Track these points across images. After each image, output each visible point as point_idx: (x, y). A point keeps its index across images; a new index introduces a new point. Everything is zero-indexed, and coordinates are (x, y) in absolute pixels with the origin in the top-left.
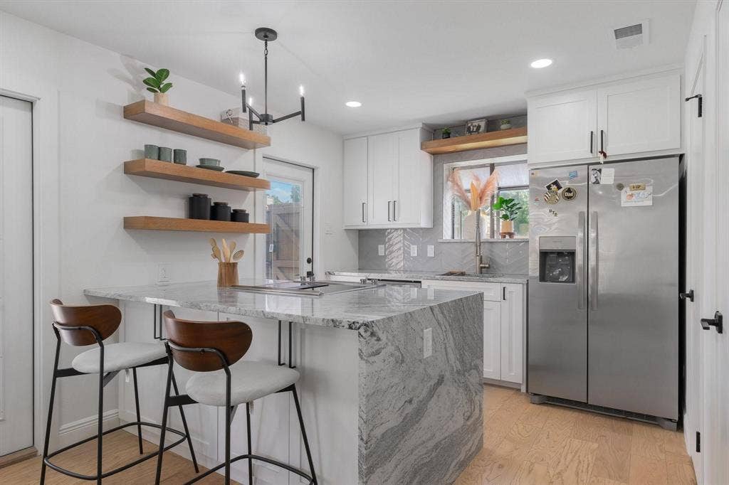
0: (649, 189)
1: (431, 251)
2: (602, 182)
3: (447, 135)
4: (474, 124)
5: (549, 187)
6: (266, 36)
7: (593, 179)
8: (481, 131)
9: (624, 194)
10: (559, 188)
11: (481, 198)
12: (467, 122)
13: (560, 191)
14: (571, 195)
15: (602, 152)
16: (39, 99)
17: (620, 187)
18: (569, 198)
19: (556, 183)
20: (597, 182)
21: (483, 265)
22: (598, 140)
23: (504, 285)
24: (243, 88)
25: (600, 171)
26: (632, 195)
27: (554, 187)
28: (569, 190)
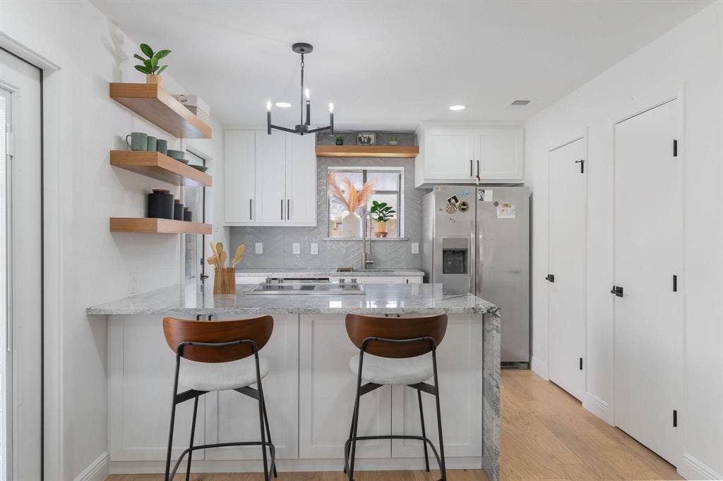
0: (513, 207)
1: (314, 249)
2: (485, 199)
3: (340, 142)
4: (364, 136)
5: (449, 201)
6: (302, 50)
7: (479, 197)
8: (371, 143)
9: (499, 209)
10: (457, 201)
11: (359, 201)
12: (358, 132)
13: (457, 204)
14: (464, 207)
15: (478, 177)
16: (59, 69)
17: (496, 204)
18: (464, 209)
19: (455, 198)
20: (482, 199)
21: (368, 261)
22: (475, 166)
23: (407, 278)
24: (308, 103)
25: (484, 191)
26: (503, 210)
27: (453, 201)
28: (464, 204)
